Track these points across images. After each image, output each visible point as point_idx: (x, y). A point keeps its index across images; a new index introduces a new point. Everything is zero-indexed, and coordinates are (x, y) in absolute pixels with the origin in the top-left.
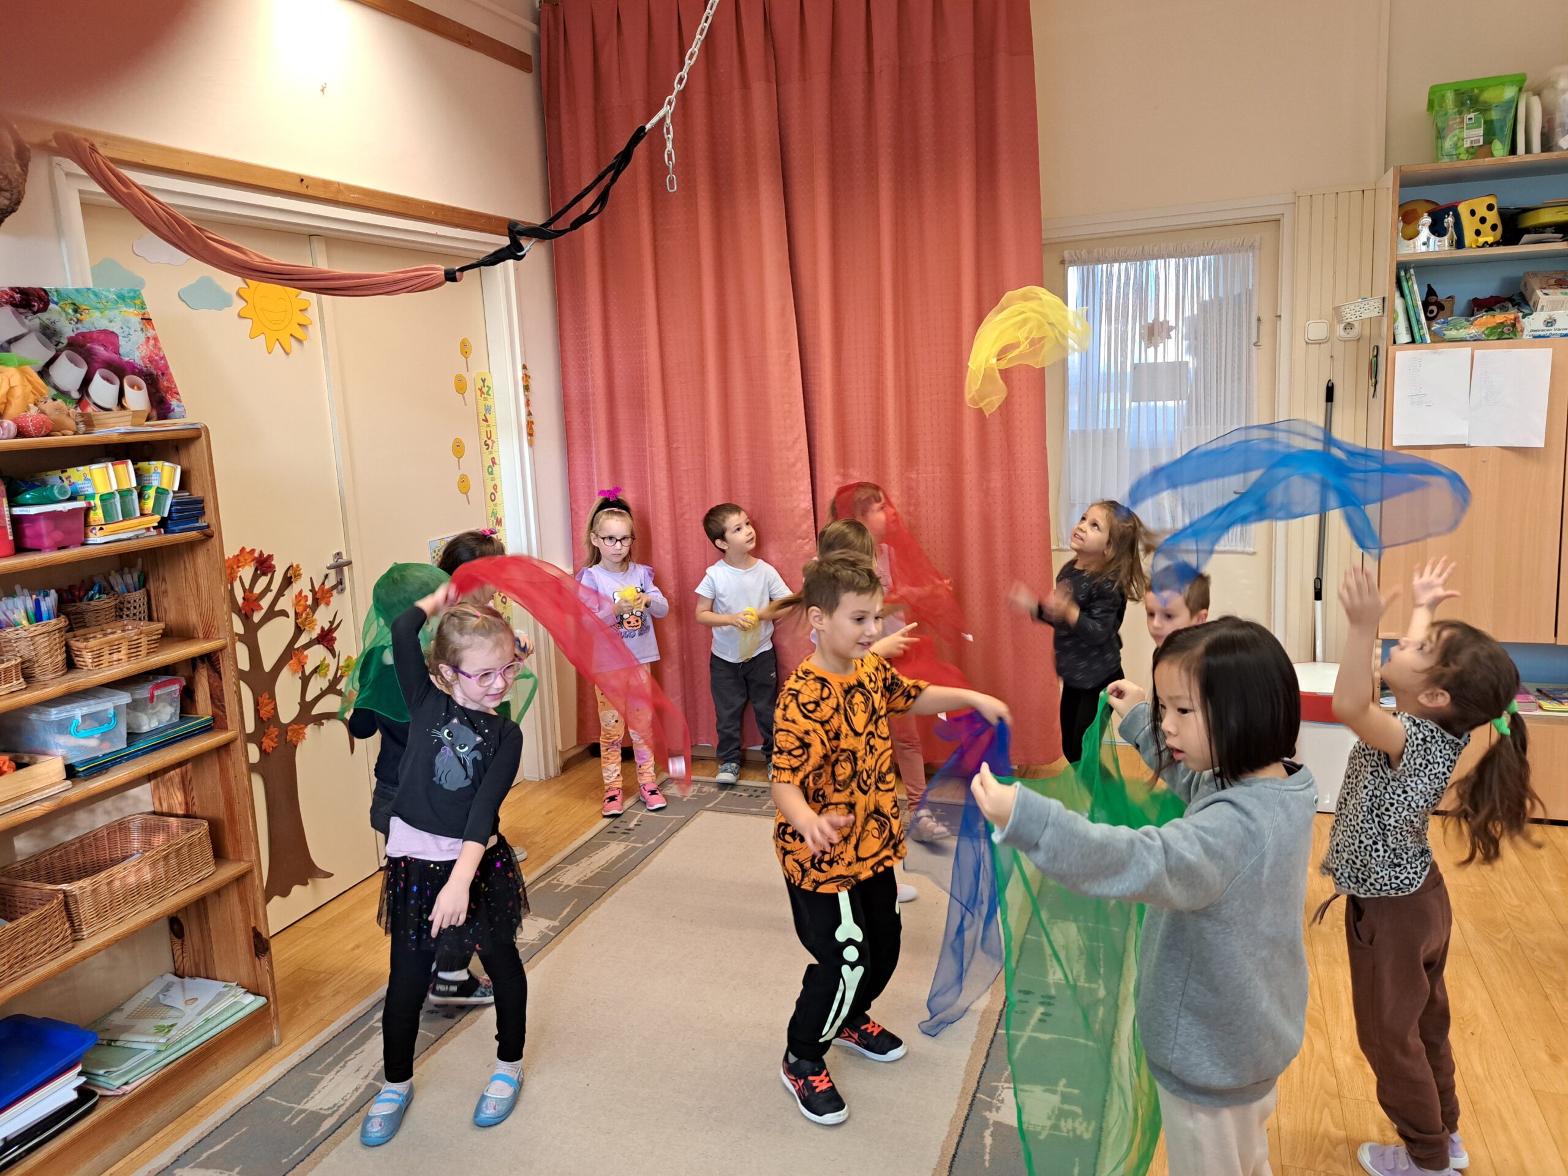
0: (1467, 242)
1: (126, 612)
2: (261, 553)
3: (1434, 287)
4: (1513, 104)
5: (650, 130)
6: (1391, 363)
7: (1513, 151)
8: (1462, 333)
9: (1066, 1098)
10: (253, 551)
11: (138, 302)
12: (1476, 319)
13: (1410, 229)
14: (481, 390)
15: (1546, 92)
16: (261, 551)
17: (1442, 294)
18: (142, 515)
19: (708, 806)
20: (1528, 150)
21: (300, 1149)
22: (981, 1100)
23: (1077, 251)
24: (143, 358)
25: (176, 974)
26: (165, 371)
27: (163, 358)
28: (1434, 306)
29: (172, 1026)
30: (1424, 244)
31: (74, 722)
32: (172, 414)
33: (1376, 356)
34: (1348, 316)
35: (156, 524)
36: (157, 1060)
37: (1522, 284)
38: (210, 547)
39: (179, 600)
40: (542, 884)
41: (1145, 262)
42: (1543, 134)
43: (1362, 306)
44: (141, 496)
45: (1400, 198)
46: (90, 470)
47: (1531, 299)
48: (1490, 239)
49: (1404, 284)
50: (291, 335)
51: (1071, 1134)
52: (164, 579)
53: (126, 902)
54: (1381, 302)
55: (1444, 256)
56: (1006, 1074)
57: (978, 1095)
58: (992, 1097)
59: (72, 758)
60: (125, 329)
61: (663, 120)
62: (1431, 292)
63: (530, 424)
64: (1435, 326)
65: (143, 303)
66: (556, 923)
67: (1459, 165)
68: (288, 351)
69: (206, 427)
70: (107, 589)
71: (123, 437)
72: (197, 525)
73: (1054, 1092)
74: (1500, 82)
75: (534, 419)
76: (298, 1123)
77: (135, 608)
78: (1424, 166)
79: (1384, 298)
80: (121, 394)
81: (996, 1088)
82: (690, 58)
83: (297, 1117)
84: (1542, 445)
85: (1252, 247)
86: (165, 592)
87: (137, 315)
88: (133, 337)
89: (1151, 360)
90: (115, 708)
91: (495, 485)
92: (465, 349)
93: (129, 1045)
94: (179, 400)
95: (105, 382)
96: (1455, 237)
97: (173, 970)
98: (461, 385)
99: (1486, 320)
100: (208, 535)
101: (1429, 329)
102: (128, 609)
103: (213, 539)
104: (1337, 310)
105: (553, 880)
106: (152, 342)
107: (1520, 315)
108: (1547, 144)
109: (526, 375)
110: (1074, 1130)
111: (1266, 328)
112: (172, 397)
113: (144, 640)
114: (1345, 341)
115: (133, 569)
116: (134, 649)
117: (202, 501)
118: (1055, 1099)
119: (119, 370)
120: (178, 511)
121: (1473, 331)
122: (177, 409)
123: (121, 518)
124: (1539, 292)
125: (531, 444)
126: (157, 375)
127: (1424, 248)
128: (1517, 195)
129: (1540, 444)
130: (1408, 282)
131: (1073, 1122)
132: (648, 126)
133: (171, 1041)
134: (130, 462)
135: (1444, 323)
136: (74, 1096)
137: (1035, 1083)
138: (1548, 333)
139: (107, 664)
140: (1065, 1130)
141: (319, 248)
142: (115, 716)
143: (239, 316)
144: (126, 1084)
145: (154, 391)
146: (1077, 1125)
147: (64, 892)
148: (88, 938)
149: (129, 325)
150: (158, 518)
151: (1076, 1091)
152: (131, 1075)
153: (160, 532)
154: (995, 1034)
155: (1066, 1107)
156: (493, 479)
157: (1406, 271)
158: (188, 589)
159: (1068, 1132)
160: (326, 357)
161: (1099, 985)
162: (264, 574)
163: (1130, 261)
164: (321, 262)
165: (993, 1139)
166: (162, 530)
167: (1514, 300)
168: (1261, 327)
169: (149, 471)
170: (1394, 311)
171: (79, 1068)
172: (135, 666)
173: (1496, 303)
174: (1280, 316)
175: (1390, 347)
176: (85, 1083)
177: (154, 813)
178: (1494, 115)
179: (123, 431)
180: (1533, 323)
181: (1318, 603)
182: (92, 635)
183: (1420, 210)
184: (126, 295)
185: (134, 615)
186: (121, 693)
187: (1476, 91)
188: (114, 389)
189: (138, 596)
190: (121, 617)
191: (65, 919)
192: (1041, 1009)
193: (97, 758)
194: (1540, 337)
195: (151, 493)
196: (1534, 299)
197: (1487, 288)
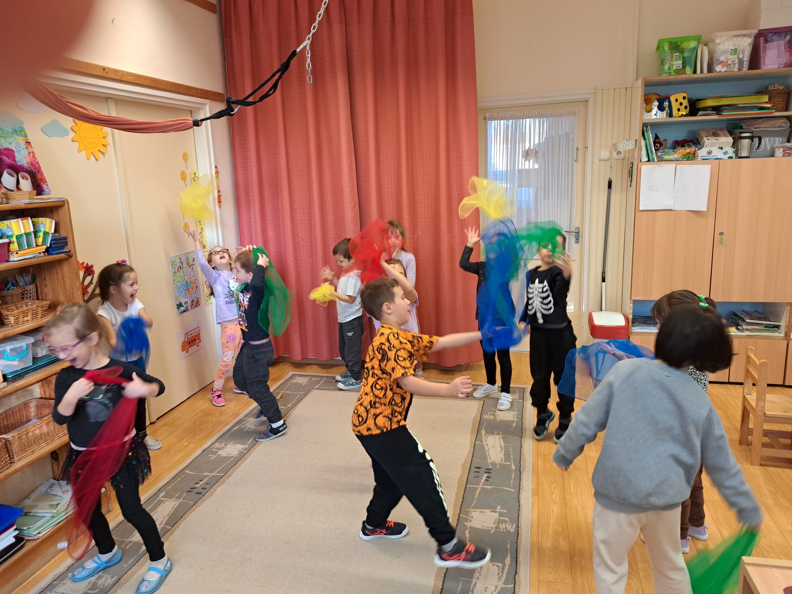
0: (674, 114)
1: (25, 296)
2: (87, 264)
3: (658, 135)
4: (695, 49)
5: (299, 52)
6: (639, 171)
7: (695, 72)
8: (671, 157)
9: (501, 514)
10: (83, 263)
11: (23, 133)
12: (677, 151)
13: (648, 107)
14: (194, 179)
15: (710, 44)
16: (87, 263)
17: (662, 138)
18: (37, 246)
19: (316, 387)
20: (702, 72)
21: (132, 560)
22: (463, 518)
23: (493, 114)
24: (27, 163)
25: (54, 479)
26: (39, 170)
27: (38, 163)
28: (658, 143)
29: (58, 504)
30: (655, 115)
31: (6, 352)
32: (44, 193)
33: (632, 167)
34: (620, 148)
35: (44, 251)
36: (53, 521)
37: (697, 134)
38: (70, 262)
39: (54, 289)
40: (236, 428)
41: (524, 120)
42: (708, 64)
43: (626, 143)
44: (36, 236)
45: (645, 92)
46: (10, 223)
47: (701, 141)
48: (684, 113)
49: (646, 134)
50: (99, 150)
51: (505, 530)
52: (45, 279)
53: (35, 443)
54: (635, 142)
55: (664, 121)
56: (473, 505)
57: (461, 515)
58: (467, 516)
59: (6, 371)
60: (18, 148)
61: (305, 48)
62: (657, 137)
63: (219, 196)
64: (659, 154)
65: (26, 134)
66: (247, 446)
67: (671, 78)
68: (98, 159)
69: (67, 200)
70: (16, 284)
71: (27, 205)
72: (64, 250)
73: (495, 512)
74: (689, 39)
75: (221, 194)
76: (129, 548)
77: (30, 293)
78: (655, 78)
79: (636, 140)
80: (18, 182)
81: (469, 511)
82: (319, 17)
83: (128, 545)
84: (706, 210)
85: (575, 113)
86: (46, 285)
87: (23, 140)
88: (22, 152)
89: (527, 167)
90: (27, 345)
91: (202, 228)
92: (185, 157)
93: (37, 515)
94: (47, 185)
95: (9, 176)
96: (669, 112)
97: (53, 477)
98: (184, 177)
99: (682, 151)
100: (70, 256)
101: (656, 154)
102: (27, 294)
103: (72, 258)
104: (615, 146)
105: (242, 426)
106: (31, 155)
107: (697, 149)
108: (710, 69)
109: (217, 171)
110: (506, 528)
111: (580, 153)
112: (44, 184)
113: (40, 310)
114: (617, 160)
115: (27, 274)
116: (35, 315)
117: (66, 238)
118: (496, 515)
119: (16, 169)
120: (54, 244)
121: (676, 156)
122: (46, 190)
123: (27, 248)
124: (705, 138)
125: (220, 207)
126: (35, 172)
127: (655, 117)
128: (697, 92)
129: (705, 209)
130: (647, 132)
131: (505, 525)
132: (298, 50)
133: (59, 511)
134: (29, 218)
135: (663, 152)
136: (14, 540)
137: (487, 509)
138: (709, 158)
139: (22, 323)
140: (502, 528)
141: (112, 104)
142: (26, 349)
143: (73, 140)
144: (39, 533)
145: (34, 180)
146: (507, 526)
147: (5, 439)
148: (17, 461)
149: (19, 146)
150: (45, 247)
151: (505, 511)
152: (41, 529)
153: (45, 254)
154: (466, 487)
155: (501, 518)
156: (201, 225)
157: (647, 127)
158: (59, 284)
159: (503, 529)
160: (116, 162)
161: (511, 463)
162: (89, 275)
163: (517, 119)
164: (113, 112)
165: (470, 535)
166: (46, 253)
167: (694, 142)
168: (579, 152)
169: (38, 222)
170: (641, 147)
171: (15, 527)
172: (36, 323)
173: (685, 143)
174: (587, 147)
175: (639, 163)
176: (18, 534)
177: (41, 398)
178: (686, 54)
179: (27, 202)
180: (702, 153)
181: (604, 283)
182: (10, 308)
183: (653, 99)
184: (17, 129)
185: (30, 297)
186: (28, 337)
187: (679, 43)
188: (14, 180)
189: (32, 287)
190: (23, 298)
191: (6, 452)
192: (486, 475)
193: (18, 370)
194: (705, 159)
195: (41, 234)
196: (703, 141)
197: (681, 135)
